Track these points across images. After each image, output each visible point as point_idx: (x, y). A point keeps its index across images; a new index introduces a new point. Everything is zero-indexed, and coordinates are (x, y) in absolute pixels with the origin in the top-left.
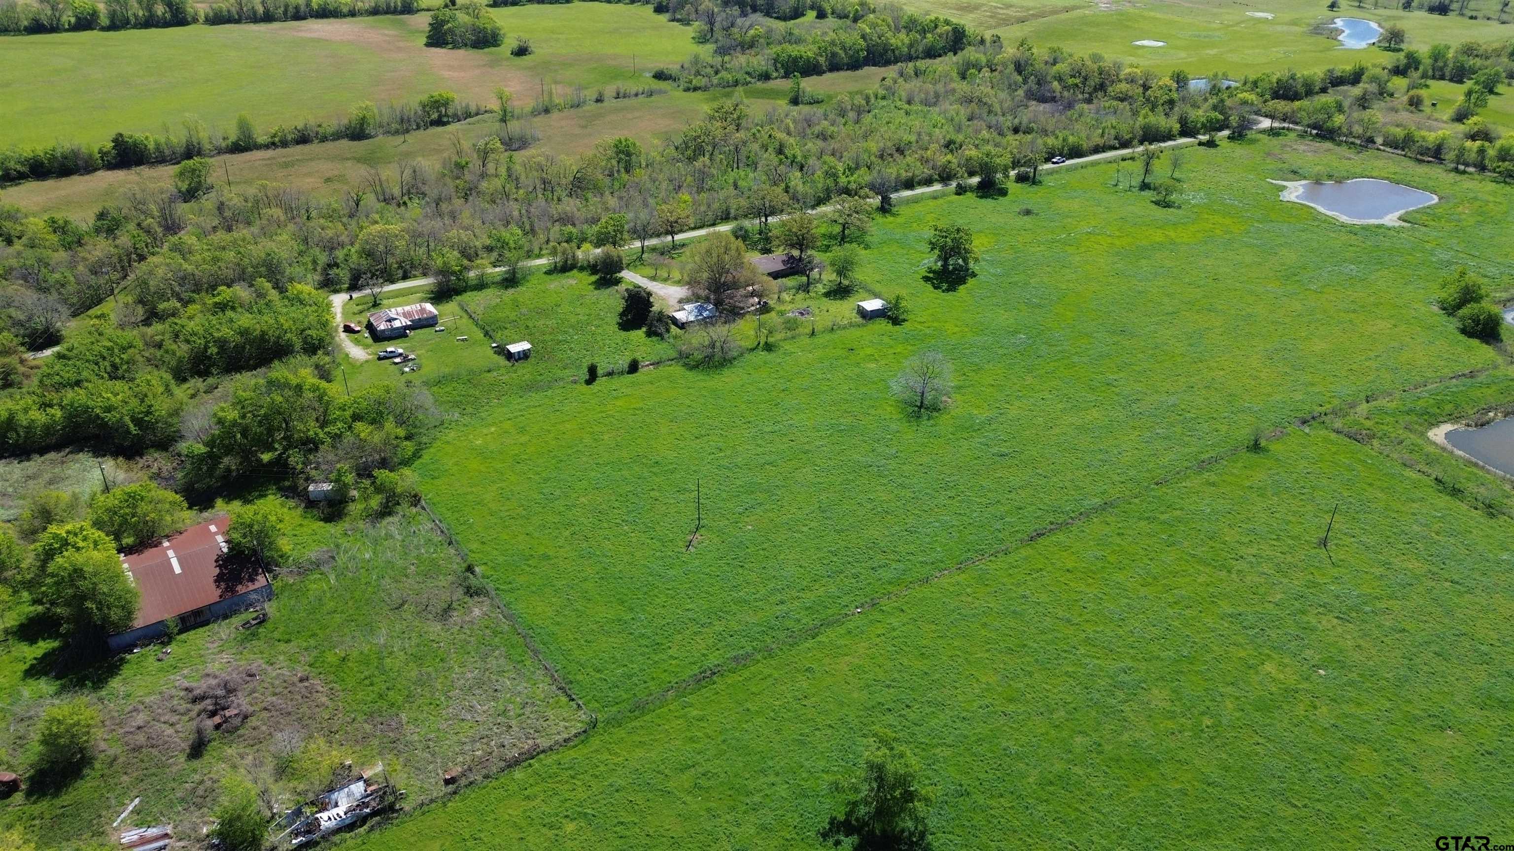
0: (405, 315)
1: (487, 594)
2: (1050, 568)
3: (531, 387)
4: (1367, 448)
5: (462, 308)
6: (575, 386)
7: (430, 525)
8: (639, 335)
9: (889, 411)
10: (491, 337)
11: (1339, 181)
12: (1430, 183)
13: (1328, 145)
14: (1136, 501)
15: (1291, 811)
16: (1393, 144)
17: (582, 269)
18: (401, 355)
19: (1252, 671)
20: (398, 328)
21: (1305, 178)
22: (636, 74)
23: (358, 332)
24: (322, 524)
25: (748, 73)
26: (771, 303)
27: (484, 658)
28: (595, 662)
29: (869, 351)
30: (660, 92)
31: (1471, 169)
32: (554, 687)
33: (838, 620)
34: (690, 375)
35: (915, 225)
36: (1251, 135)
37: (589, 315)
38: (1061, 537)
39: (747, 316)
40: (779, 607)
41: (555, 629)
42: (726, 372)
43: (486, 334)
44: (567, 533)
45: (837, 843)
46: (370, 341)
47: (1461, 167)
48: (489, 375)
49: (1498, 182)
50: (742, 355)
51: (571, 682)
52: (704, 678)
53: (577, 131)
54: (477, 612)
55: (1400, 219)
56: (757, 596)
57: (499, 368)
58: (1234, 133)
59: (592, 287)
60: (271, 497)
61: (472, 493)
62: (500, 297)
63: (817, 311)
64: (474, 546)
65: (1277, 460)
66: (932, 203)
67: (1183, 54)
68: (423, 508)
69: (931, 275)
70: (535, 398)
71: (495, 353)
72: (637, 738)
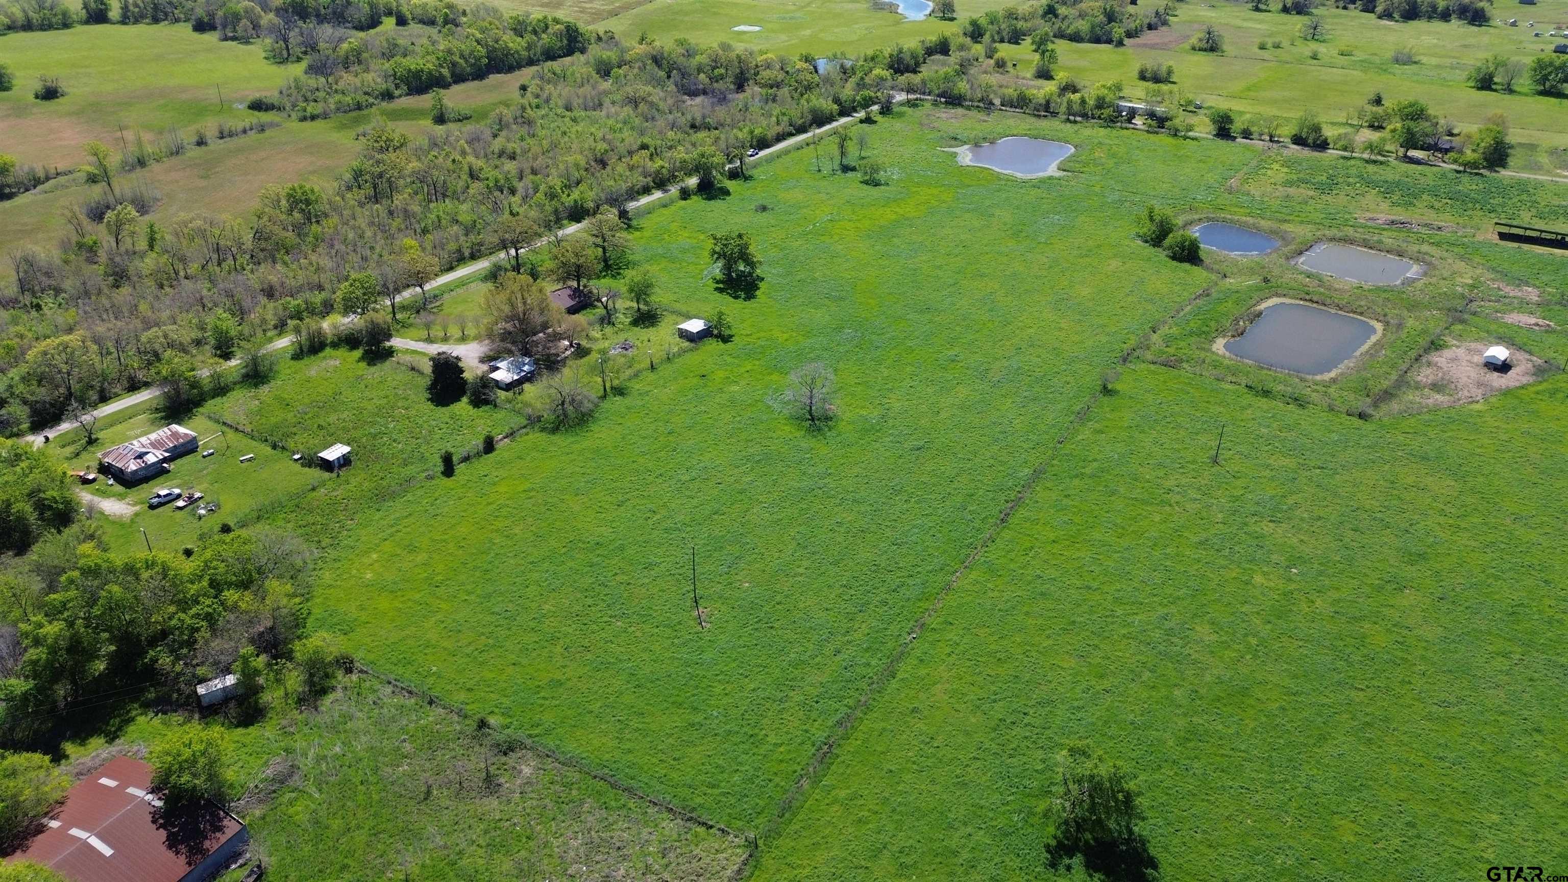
0: (155, 445)
1: (522, 746)
2: (1038, 544)
3: (381, 496)
4: (1182, 372)
5: (218, 422)
6: (434, 482)
7: (389, 689)
8: (463, 406)
9: (787, 430)
10: (283, 448)
11: (992, 143)
12: (1061, 135)
13: (960, 111)
14: (1055, 462)
15: (1361, 694)
16: (1008, 103)
17: (335, 345)
18: (179, 496)
19: (1250, 587)
20: (153, 464)
21: (965, 143)
22: (224, 106)
23: (94, 480)
24: (240, 731)
25: (366, 93)
26: (584, 343)
27: (577, 816)
28: (703, 777)
29: (721, 374)
30: (272, 125)
31: (1079, 119)
32: (679, 821)
33: (902, 653)
34: (556, 438)
35: (666, 236)
36: (896, 109)
37: (387, 397)
38: (1022, 513)
39: (570, 363)
40: (839, 658)
41: (630, 757)
42: (594, 427)
43: (274, 447)
44: (559, 649)
45: (1069, 868)
46: (119, 488)
47: (1072, 118)
48: (314, 494)
49: (1105, 127)
50: (597, 406)
51: (694, 809)
52: (825, 754)
53: (203, 183)
54: (527, 770)
55: (1059, 169)
56: (808, 654)
57: (323, 484)
58: (882, 108)
59: (363, 365)
60: (141, 719)
61: (408, 636)
62: (255, 397)
63: (638, 343)
64: (462, 696)
65: (1130, 397)
66: (665, 211)
67: (784, 37)
68: (361, 671)
69: (721, 286)
70: (397, 508)
71: (303, 465)
72: (807, 842)
